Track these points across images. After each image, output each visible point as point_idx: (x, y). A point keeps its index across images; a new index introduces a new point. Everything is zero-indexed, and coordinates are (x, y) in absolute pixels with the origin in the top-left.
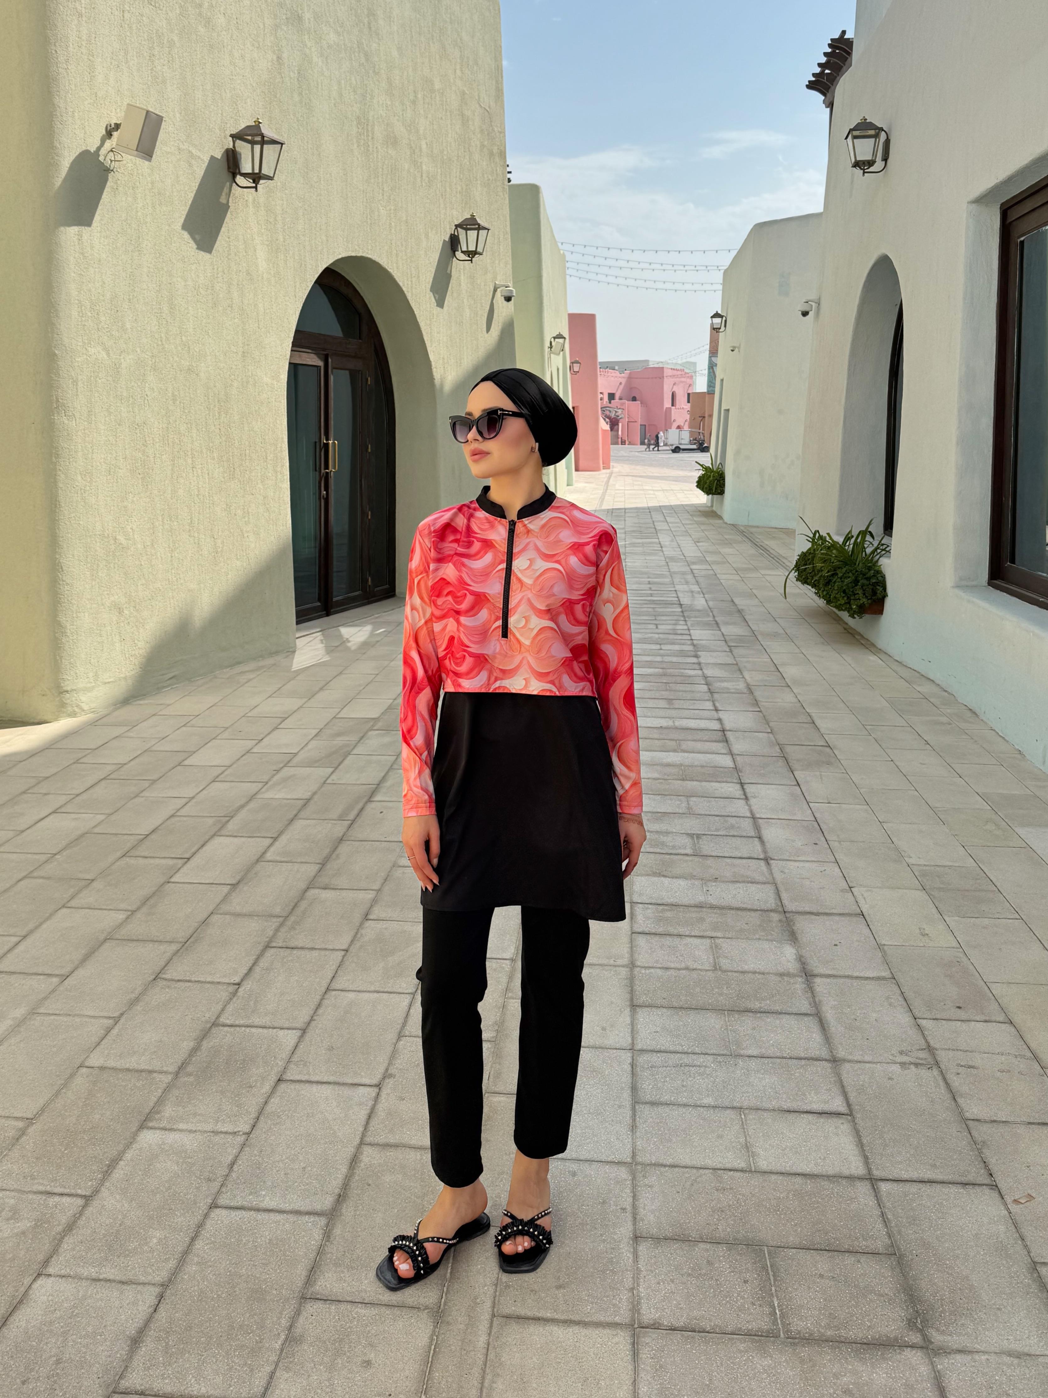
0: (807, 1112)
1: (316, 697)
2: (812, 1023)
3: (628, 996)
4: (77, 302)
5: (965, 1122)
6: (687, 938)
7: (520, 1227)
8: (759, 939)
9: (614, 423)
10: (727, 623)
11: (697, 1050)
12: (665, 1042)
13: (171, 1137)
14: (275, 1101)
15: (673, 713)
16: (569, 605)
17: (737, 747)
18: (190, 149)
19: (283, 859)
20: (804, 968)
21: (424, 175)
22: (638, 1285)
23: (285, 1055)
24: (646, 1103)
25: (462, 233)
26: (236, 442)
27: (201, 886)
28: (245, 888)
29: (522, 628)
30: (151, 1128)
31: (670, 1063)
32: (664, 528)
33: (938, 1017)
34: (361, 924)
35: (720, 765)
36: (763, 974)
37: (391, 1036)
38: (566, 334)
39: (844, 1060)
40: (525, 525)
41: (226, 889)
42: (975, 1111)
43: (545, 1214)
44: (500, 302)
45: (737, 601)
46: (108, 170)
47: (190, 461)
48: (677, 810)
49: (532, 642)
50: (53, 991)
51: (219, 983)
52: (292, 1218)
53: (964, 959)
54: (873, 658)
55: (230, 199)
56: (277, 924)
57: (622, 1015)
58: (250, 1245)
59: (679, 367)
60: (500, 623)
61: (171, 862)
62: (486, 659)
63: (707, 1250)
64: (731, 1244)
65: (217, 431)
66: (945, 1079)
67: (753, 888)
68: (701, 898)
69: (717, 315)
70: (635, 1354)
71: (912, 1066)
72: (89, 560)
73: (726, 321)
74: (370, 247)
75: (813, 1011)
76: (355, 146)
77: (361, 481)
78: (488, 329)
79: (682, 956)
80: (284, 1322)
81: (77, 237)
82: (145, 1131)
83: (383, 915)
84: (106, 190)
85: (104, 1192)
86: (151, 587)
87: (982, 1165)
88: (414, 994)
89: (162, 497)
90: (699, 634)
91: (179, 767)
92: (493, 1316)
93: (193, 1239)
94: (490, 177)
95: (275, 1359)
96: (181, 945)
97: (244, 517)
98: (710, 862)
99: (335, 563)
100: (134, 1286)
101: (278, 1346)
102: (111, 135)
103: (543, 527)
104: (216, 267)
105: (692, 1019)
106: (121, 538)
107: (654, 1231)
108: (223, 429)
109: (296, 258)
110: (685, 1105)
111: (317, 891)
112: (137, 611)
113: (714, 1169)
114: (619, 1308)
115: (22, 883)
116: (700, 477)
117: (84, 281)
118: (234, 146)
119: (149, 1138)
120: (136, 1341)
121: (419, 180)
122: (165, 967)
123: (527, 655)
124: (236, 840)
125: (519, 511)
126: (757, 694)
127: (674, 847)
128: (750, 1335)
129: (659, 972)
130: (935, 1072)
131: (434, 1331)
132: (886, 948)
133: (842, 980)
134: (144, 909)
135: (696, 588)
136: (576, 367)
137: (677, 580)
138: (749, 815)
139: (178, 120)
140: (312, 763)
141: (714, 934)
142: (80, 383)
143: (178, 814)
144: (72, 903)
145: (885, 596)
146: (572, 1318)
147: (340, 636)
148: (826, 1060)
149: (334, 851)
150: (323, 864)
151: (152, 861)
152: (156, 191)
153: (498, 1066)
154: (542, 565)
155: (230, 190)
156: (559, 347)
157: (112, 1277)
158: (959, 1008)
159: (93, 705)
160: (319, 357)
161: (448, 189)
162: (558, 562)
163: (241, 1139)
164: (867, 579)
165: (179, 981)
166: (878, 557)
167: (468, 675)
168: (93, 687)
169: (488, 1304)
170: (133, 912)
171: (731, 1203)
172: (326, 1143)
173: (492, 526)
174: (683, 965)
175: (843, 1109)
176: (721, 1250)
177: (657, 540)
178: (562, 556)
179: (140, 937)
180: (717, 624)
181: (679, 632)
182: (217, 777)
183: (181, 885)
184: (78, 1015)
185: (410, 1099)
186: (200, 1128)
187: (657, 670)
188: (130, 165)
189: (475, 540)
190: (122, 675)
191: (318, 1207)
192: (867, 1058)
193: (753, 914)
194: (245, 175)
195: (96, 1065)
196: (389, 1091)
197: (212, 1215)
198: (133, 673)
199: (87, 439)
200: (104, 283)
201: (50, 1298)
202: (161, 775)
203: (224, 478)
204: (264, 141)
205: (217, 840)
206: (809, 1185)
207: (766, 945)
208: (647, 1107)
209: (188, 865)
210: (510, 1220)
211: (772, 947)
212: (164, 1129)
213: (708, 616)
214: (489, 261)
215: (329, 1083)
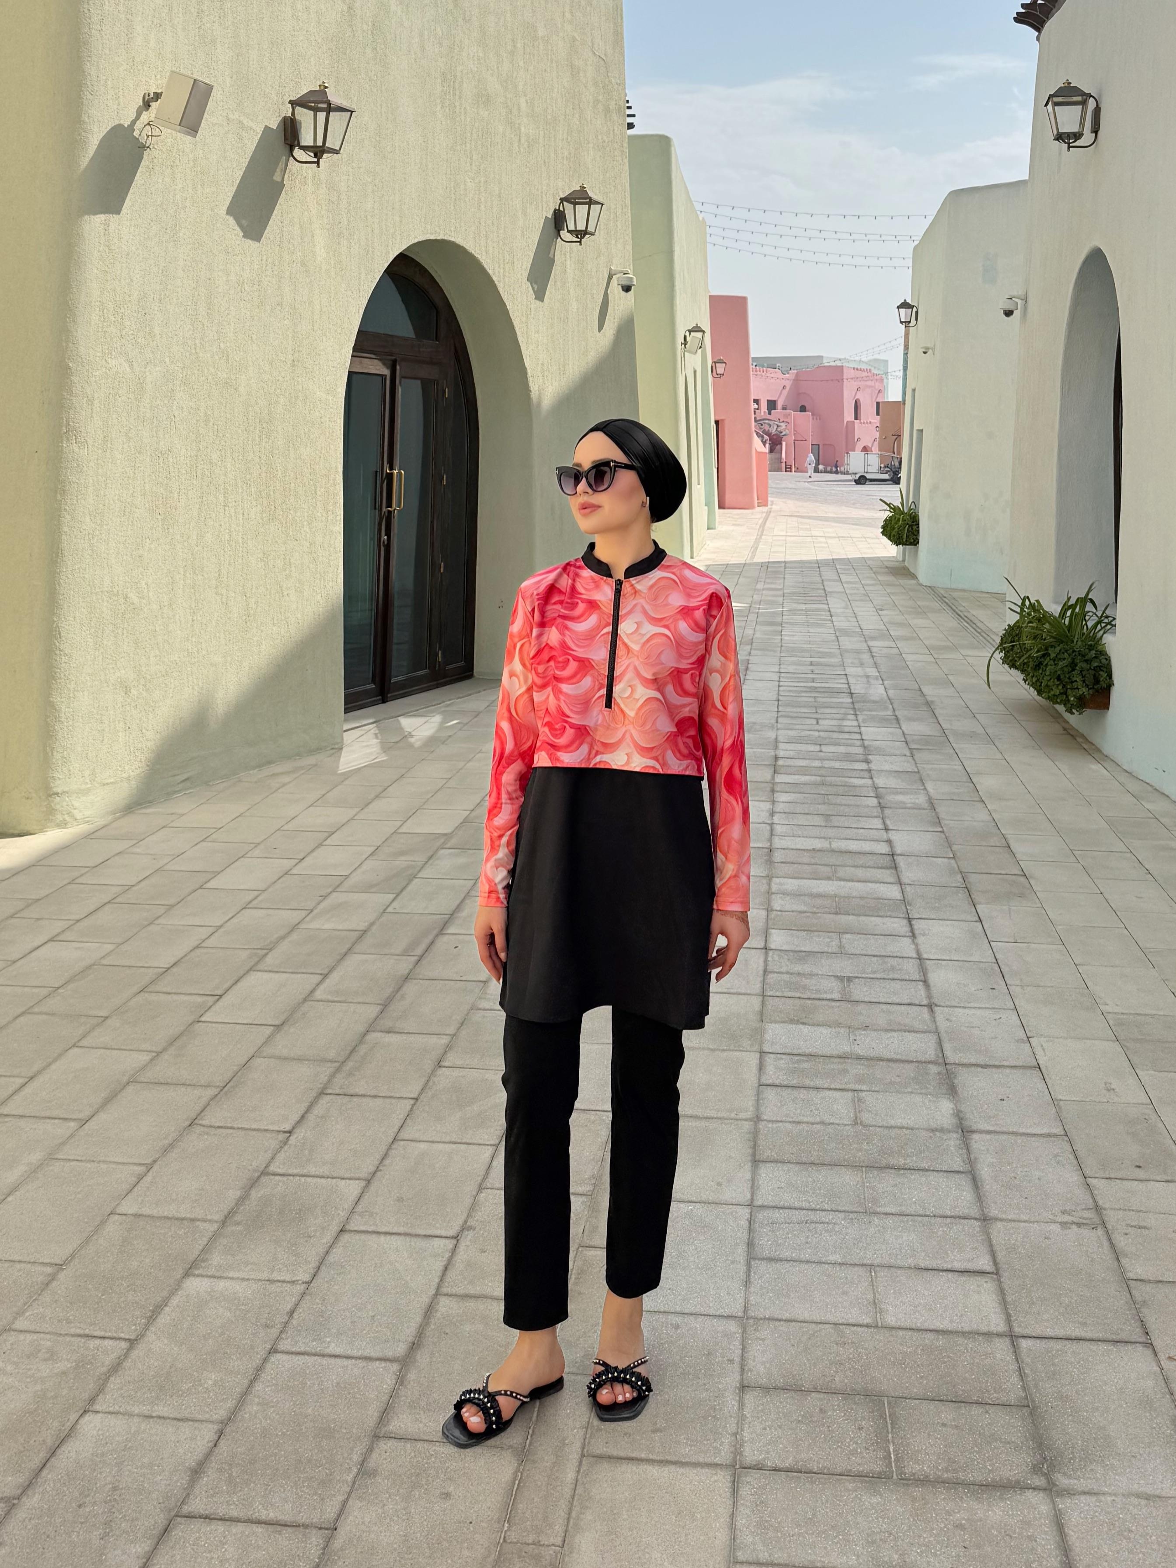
0: (947, 1270)
1: (371, 806)
2: (965, 1182)
3: (750, 1151)
4: (98, 303)
5: (1126, 1282)
6: (825, 1091)
7: (616, 1374)
8: (912, 1093)
9: (775, 442)
10: (909, 719)
11: (826, 1207)
12: (788, 1199)
13: (221, 1285)
14: (337, 1251)
15: (831, 832)
16: (677, 674)
17: (908, 876)
18: (242, 118)
19: (336, 999)
20: (961, 1123)
21: (523, 141)
22: (742, 1430)
23: (348, 1205)
24: (763, 1259)
25: (568, 208)
26: (280, 473)
27: (238, 1026)
28: (292, 1030)
29: (627, 698)
30: (198, 1276)
31: (794, 1219)
32: (837, 590)
33: (1112, 1176)
34: (433, 1071)
35: (884, 896)
36: (912, 1129)
37: (470, 1188)
38: (706, 326)
39: (997, 1219)
40: (632, 585)
41: (268, 1031)
42: (1139, 1271)
43: (642, 1363)
44: (616, 292)
45: (925, 690)
46: (143, 147)
47: (221, 498)
48: (826, 949)
49: (637, 714)
50: (72, 1136)
51: (266, 1130)
52: (361, 1363)
53: (1154, 1117)
54: (1095, 767)
55: (286, 176)
56: (332, 1070)
57: (742, 1170)
58: (316, 1386)
59: (864, 367)
60: (604, 691)
61: (200, 999)
62: (588, 733)
63: (821, 1400)
64: (847, 1394)
65: (257, 459)
66: (1110, 1240)
67: (910, 1036)
68: (846, 1048)
69: (905, 305)
70: (735, 1491)
71: (1074, 1226)
72: (93, 624)
73: (917, 313)
74: (452, 229)
75: (967, 1168)
76: (439, 107)
77: (432, 522)
78: (600, 328)
79: (817, 1109)
80: (356, 1457)
81: (102, 227)
82: (191, 1278)
83: (459, 1063)
84: (140, 169)
85: (150, 1336)
86: (166, 660)
87: (1138, 1324)
88: (497, 1146)
89: (186, 544)
90: (873, 733)
91: (200, 891)
92: (583, 1456)
93: (252, 1382)
94: (605, 138)
95: (348, 1489)
96: (218, 1090)
97: (285, 570)
98: (861, 1008)
99: (395, 632)
100: (191, 1423)
101: (350, 1478)
102: (149, 106)
103: (651, 587)
104: (264, 258)
105: (822, 1176)
106: (133, 597)
107: (764, 1381)
108: (264, 457)
109: (363, 244)
110: (808, 1262)
111: (379, 1035)
112: (147, 690)
113: (835, 1324)
114: (720, 1450)
115: (22, 1019)
116: (886, 520)
117: (109, 279)
118: (293, 114)
119: (195, 1285)
120: (197, 1472)
121: (516, 145)
122: (201, 1112)
123: (631, 727)
124: (276, 976)
125: (627, 570)
126: (942, 810)
127: (818, 991)
128: (861, 1476)
129: (789, 1126)
130: (1100, 1232)
131: (517, 1470)
132: (1061, 1103)
133: (1005, 1137)
134: (172, 1051)
135: (873, 672)
136: (720, 368)
137: (848, 661)
138: (915, 955)
139: (228, 85)
140: (368, 888)
141: (858, 1087)
142: (96, 402)
143: (203, 945)
144: (84, 1043)
145: (1110, 685)
146: (669, 1458)
147: (401, 729)
148: (976, 1219)
149: (398, 991)
150: (385, 1006)
151: (175, 997)
152: (199, 169)
153: (594, 1220)
154: (650, 629)
155: (286, 165)
156: (696, 343)
157: (166, 1415)
158: (1139, 1167)
159: (88, 813)
160: (384, 364)
161: (552, 155)
162: (666, 627)
163: (301, 1288)
164: (1086, 661)
165: (219, 1127)
166: (1101, 632)
167: (566, 748)
168: (89, 789)
169: (578, 1445)
170: (159, 1054)
171: (851, 1356)
172: (397, 1293)
173: (597, 586)
174: (818, 1119)
175: (988, 1266)
176: (836, 1400)
177: (826, 606)
178: (671, 620)
179: (169, 1081)
180: (897, 719)
181: (846, 729)
182: (250, 902)
183: (214, 1025)
184: (104, 1162)
185: (493, 1251)
186: (252, 1277)
187: (813, 778)
188: (169, 140)
189: (579, 602)
190: (124, 775)
191: (390, 1354)
192: (1024, 1217)
193: (907, 1066)
194: (305, 148)
195: (130, 1212)
196: (468, 1243)
197: (272, 1359)
198: (138, 771)
199: (100, 470)
200: (132, 281)
201: (100, 1432)
202: (179, 900)
203: (262, 519)
204: (330, 108)
205: (254, 978)
206: (941, 1341)
207: (918, 1099)
208: (764, 1263)
209: (220, 1003)
210: (603, 1368)
211: (926, 1101)
212: (214, 1277)
213: (886, 708)
214: (602, 241)
215: (399, 1234)
